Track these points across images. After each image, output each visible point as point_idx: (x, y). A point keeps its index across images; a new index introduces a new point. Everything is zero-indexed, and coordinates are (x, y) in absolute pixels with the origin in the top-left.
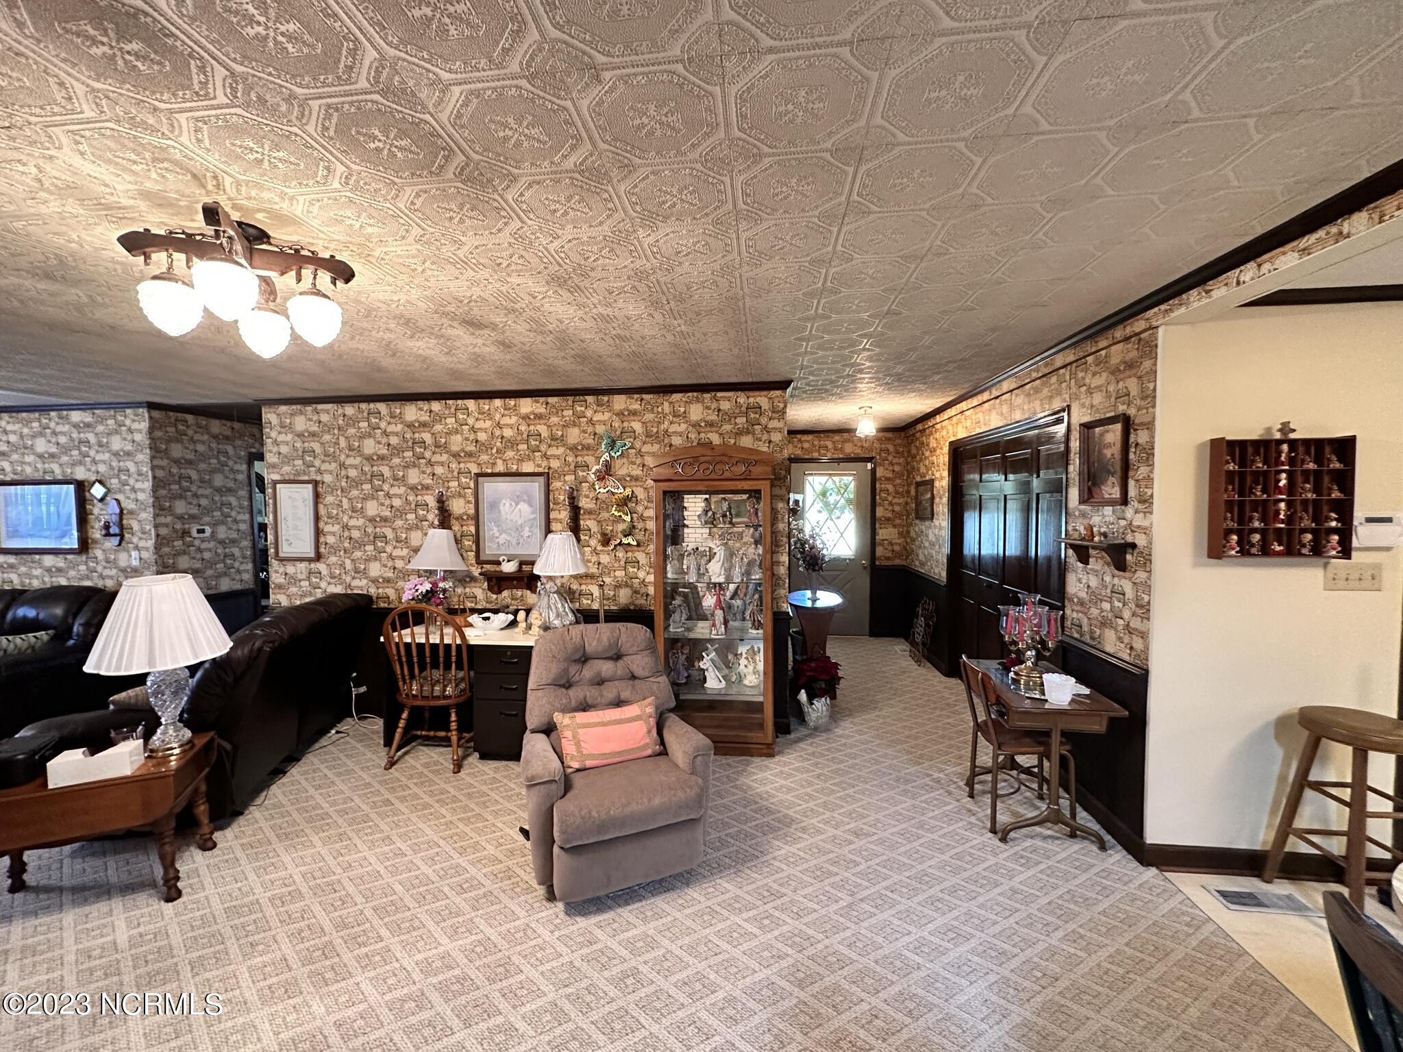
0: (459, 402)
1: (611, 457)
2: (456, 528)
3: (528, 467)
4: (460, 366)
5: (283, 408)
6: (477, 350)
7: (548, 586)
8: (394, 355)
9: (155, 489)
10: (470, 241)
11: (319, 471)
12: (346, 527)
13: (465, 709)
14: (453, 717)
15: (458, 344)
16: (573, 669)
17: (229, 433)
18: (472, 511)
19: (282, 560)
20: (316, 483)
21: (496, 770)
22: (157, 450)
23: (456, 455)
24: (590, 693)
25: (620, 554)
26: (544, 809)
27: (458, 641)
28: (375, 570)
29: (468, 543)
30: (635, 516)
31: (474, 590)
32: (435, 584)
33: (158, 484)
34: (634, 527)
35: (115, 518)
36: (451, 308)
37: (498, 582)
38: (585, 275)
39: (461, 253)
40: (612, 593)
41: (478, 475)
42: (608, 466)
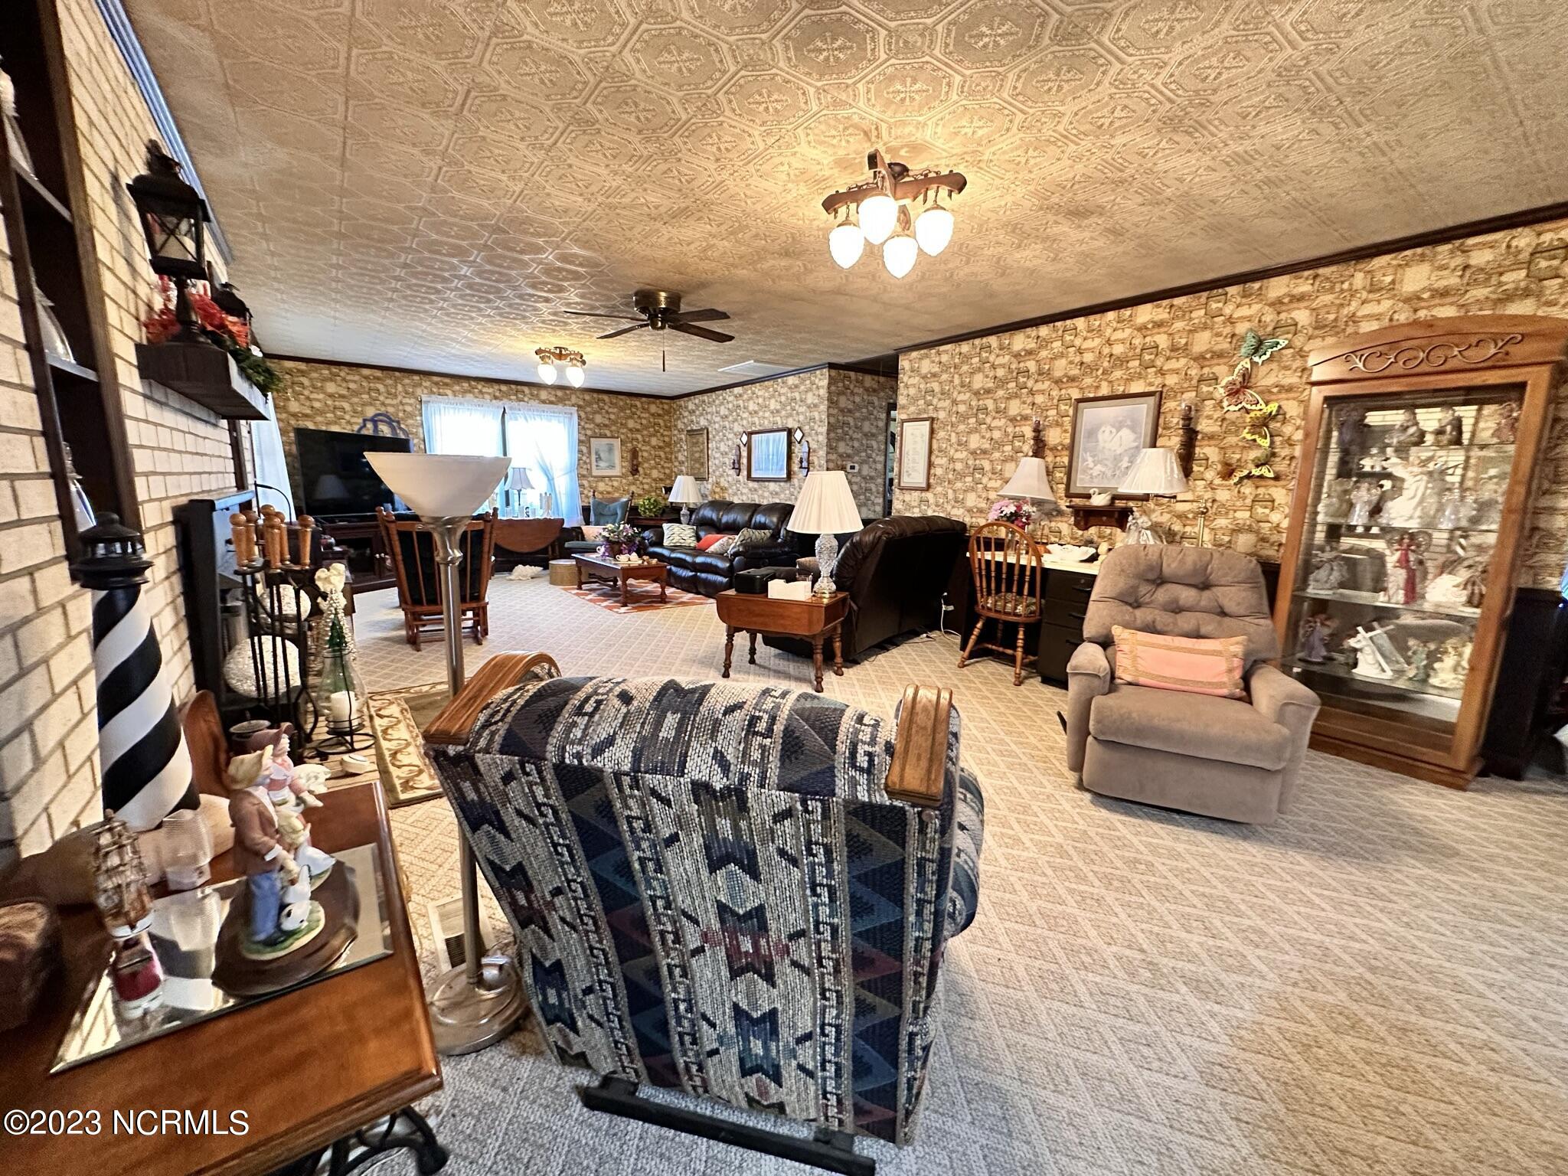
0: (1068, 322)
1: (1253, 364)
2: (1050, 459)
3: (1137, 387)
4: (1068, 275)
5: (914, 354)
6: (1084, 247)
7: (1139, 521)
8: (1003, 274)
9: (829, 432)
10: (1069, 108)
11: (936, 409)
12: (952, 460)
13: (1033, 631)
14: (1021, 635)
15: (1063, 245)
16: (1144, 589)
17: (875, 386)
18: (1068, 441)
19: (902, 489)
20: (932, 420)
21: (1054, 693)
22: (832, 402)
23: (1058, 382)
24: (1162, 618)
25: (1248, 489)
26: (1083, 698)
27: (1034, 564)
28: (971, 500)
29: (1059, 475)
30: (1278, 439)
31: (1060, 525)
32: (1019, 507)
33: (831, 428)
34: (1274, 455)
35: (805, 456)
36: (1055, 199)
37: (1086, 516)
38: (1206, 104)
39: (1061, 128)
40: (1227, 539)
41: (1079, 401)
42: (1246, 376)
